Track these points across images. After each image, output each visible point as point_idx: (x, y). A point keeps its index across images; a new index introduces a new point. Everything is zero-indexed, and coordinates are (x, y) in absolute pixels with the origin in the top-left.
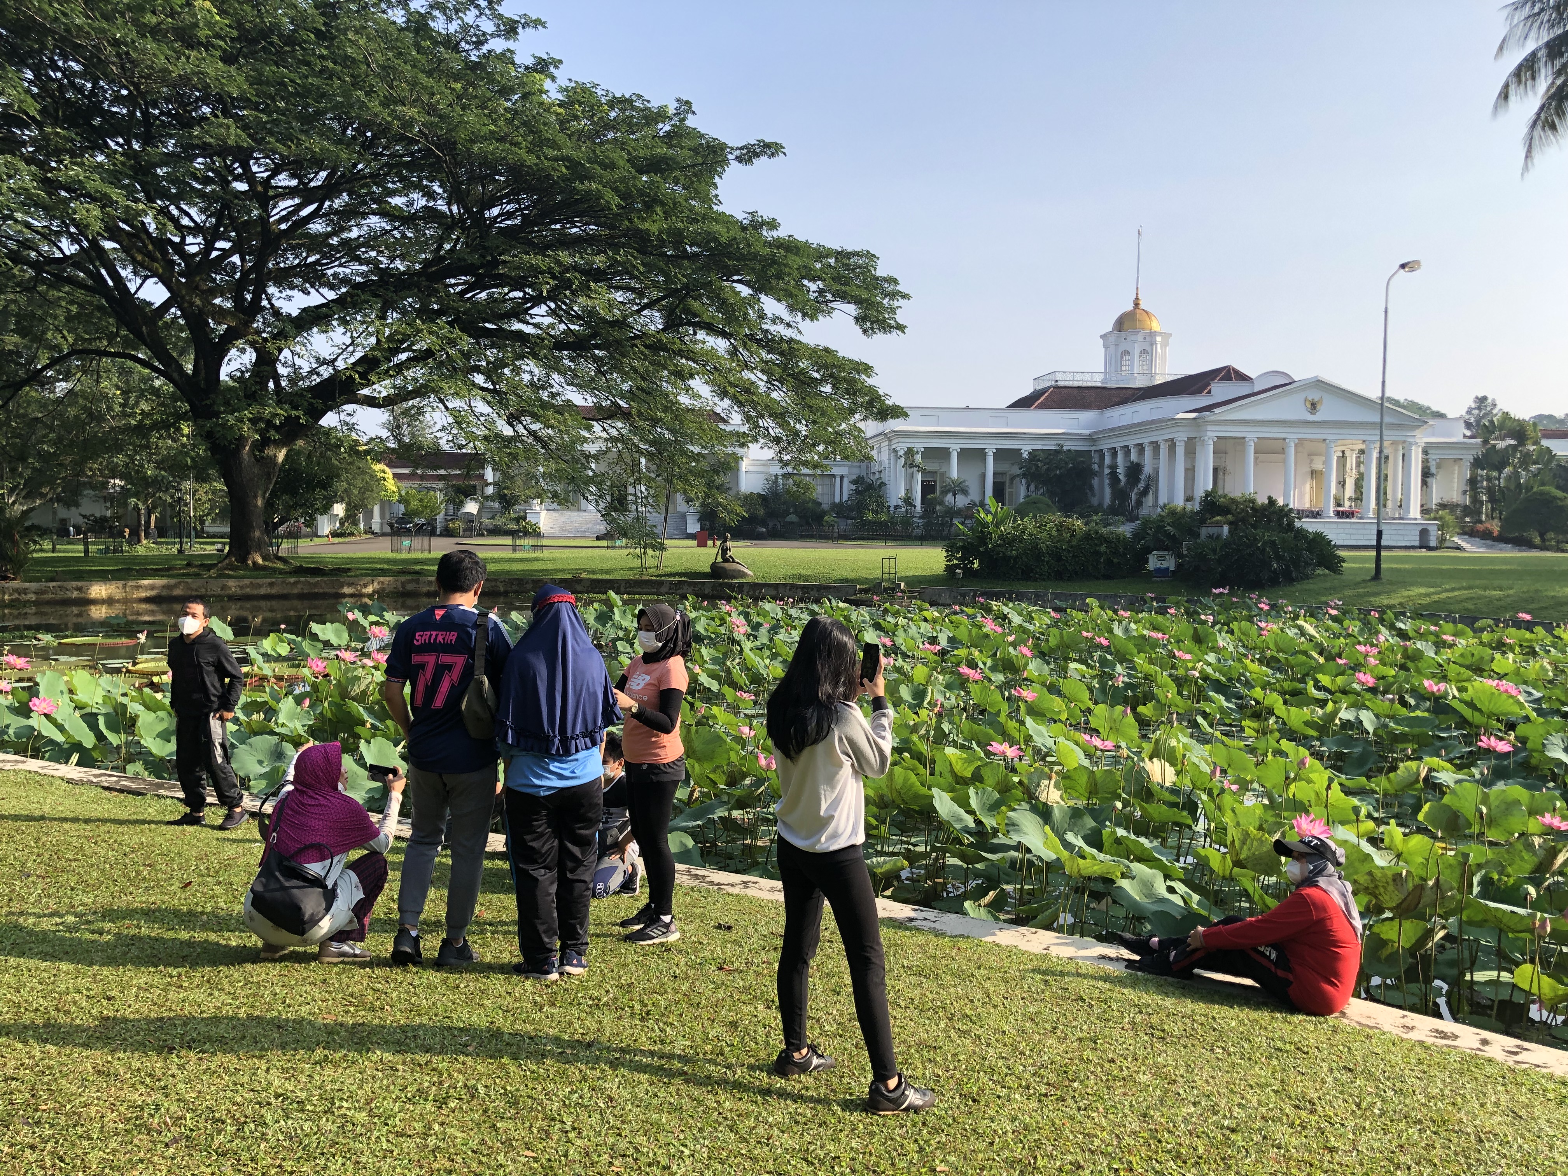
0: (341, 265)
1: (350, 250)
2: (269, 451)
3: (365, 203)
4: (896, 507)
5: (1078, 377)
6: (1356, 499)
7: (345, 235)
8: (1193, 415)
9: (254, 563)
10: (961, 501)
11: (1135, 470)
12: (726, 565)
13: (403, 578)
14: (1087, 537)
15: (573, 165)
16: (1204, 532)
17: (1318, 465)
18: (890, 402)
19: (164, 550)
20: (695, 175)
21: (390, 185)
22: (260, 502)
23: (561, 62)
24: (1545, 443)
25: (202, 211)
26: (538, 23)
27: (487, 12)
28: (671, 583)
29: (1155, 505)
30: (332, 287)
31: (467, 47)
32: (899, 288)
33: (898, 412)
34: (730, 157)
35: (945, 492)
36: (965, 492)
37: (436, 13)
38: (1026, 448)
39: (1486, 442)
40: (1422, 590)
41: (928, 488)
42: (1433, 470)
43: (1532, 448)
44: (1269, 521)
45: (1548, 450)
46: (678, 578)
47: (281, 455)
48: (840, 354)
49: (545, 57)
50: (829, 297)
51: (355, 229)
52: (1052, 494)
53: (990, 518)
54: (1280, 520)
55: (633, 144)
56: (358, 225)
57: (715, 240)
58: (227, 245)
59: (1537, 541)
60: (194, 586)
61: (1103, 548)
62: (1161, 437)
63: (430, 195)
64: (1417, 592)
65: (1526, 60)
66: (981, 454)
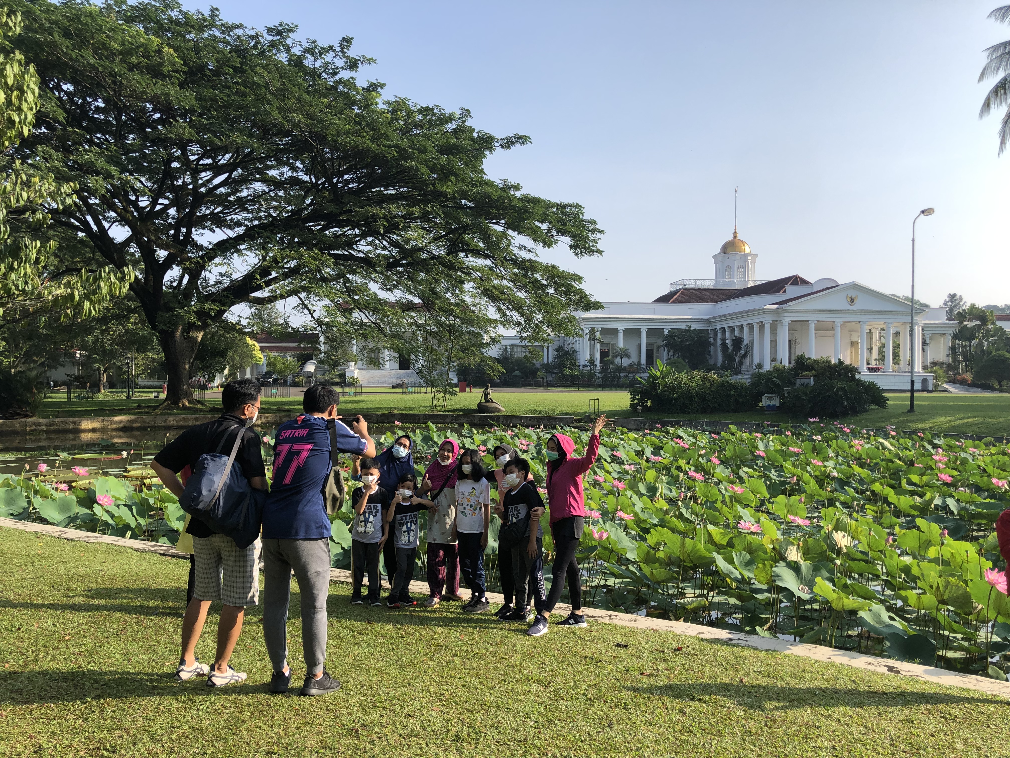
0: (236, 214)
1: (241, 204)
2: (193, 334)
3: (252, 174)
4: (584, 366)
5: (698, 283)
6: (879, 360)
7: (238, 195)
8: (775, 307)
9: (183, 405)
10: (626, 362)
11: (738, 342)
12: (488, 404)
13: (280, 415)
14: (722, 385)
15: (400, 150)
16: (798, 382)
17: (855, 338)
18: (592, 300)
19: (116, 397)
20: (473, 156)
21: (268, 163)
22: (187, 367)
23: (385, 85)
24: (999, 323)
25: (149, 180)
26: (370, 61)
27: (340, 54)
28: (452, 416)
29: (752, 364)
30: (229, 227)
31: (326, 76)
32: (597, 226)
33: (597, 306)
34: (497, 145)
35: (615, 356)
36: (628, 356)
37: (308, 55)
38: (667, 328)
39: (961, 323)
40: (943, 419)
41: (604, 354)
42: (928, 341)
43: (990, 327)
44: (840, 375)
45: (1001, 328)
46: (456, 413)
47: (200, 336)
48: (561, 269)
49: (375, 82)
50: (554, 232)
51: (245, 191)
52: (684, 357)
53: (658, 374)
54: (846, 373)
55: (435, 137)
56: (248, 188)
57: (489, 197)
58: (166, 202)
59: (996, 385)
60: (147, 421)
61: (732, 393)
62: (754, 320)
63: (293, 168)
64: (942, 420)
65: (1000, 82)
66: (638, 332)
